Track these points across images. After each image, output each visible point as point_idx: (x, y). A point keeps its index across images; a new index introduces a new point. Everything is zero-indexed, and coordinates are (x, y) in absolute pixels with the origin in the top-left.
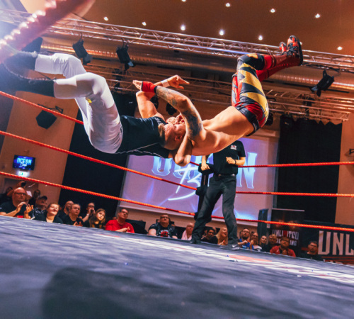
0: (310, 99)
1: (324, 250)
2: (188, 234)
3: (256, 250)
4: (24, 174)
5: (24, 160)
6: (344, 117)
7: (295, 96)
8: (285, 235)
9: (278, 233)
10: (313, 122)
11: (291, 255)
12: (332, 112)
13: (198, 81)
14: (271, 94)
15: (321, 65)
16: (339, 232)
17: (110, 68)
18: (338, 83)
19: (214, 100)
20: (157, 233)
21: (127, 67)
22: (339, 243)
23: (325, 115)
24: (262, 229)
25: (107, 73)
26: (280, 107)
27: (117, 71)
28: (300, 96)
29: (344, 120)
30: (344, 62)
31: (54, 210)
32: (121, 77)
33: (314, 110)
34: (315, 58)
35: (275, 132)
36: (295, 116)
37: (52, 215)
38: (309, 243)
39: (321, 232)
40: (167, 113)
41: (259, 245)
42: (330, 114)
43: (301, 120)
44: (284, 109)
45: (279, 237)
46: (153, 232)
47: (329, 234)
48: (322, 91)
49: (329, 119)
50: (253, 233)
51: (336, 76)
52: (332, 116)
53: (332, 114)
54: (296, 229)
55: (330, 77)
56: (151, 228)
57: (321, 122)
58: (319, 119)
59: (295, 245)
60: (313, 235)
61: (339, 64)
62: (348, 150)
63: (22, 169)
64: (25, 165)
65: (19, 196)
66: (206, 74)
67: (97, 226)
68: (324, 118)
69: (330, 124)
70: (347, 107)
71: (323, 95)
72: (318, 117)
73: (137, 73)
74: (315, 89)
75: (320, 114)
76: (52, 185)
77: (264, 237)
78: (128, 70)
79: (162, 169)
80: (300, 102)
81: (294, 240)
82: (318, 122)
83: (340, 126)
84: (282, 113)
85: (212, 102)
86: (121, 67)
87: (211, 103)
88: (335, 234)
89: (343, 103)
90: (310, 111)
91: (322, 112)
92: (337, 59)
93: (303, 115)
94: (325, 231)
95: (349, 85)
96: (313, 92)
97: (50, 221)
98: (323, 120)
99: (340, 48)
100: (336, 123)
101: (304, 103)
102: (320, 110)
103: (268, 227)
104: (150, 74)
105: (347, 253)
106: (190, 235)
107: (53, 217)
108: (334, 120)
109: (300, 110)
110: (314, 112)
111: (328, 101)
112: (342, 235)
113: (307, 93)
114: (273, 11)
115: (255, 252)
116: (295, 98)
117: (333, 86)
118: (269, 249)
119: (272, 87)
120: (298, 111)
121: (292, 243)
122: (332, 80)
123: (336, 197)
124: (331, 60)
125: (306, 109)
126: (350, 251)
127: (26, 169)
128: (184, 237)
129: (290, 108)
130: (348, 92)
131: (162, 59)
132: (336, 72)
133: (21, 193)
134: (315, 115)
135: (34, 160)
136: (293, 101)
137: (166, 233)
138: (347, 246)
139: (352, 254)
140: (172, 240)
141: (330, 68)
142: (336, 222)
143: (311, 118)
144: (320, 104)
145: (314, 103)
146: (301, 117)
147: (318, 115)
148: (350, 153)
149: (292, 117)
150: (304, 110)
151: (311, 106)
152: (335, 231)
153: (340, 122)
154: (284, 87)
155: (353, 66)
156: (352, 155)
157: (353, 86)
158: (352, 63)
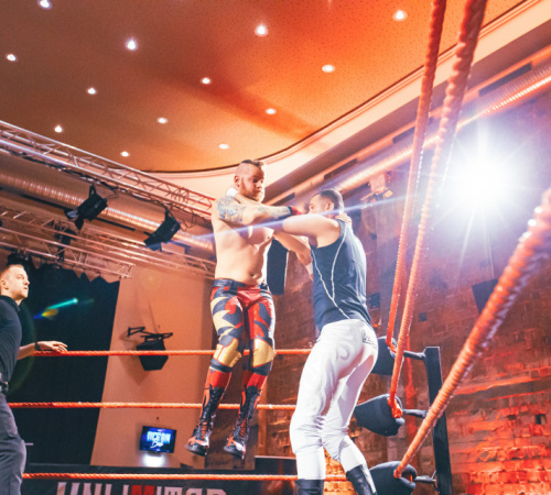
0: (69, 231)
6: (121, 272)
7: (40, 222)
10: (71, 274)
12: (107, 260)
15: (88, 175)
16: (94, 482)
18: (113, 210)
23: (92, 264)
26: (10, 238)
28: (53, 222)
29: (123, 275)
30: (125, 177)
33: (74, 251)
34: (78, 161)
36: (38, 260)
39: (62, 485)
42: (100, 262)
43: (48, 266)
44: (17, 244)
47: (75, 488)
48: (85, 220)
49: (98, 272)
51: (111, 198)
52: (103, 267)
53: (105, 263)
55: (100, 198)
57: (84, 275)
58: (82, 270)
60: (46, 492)
61: (117, 179)
62: (126, 329)
68: (90, 269)
69: (100, 280)
70: (131, 255)
71: (89, 227)
72: (80, 266)
74: (73, 215)
75: (83, 262)
80: (50, 233)
82: (79, 276)
83: (116, 285)
84: (12, 249)
88: (87, 486)
89: (124, 247)
90: (67, 253)
91: (88, 258)
92: (117, 171)
93: (53, 260)
94: (70, 482)
95: (135, 217)
96: (69, 218)
98: (87, 272)
99: (125, 154)
100: (110, 279)
101: (57, 237)
102: (85, 254)
108: (107, 273)
109: (47, 248)
110: (74, 255)
111: (100, 241)
112: (98, 487)
113: (64, 219)
114: (11, 58)
116: (41, 227)
117: (106, 216)
120: (44, 250)
122: (104, 205)
124: (106, 171)
125: (62, 248)
129: (30, 243)
130: (133, 230)
132: (111, 192)
134: (74, 262)
136: (38, 231)
141: (103, 183)
142: (93, 463)
143: (67, 267)
144: (84, 242)
145: (75, 239)
146: (49, 262)
147: (79, 263)
148: (129, 334)
149: (30, 259)
150: (56, 249)
151: (68, 243)
152: (87, 480)
153: (116, 279)
154: (20, 201)
155: (139, 187)
156: (132, 337)
157: (141, 219)
158: (139, 182)
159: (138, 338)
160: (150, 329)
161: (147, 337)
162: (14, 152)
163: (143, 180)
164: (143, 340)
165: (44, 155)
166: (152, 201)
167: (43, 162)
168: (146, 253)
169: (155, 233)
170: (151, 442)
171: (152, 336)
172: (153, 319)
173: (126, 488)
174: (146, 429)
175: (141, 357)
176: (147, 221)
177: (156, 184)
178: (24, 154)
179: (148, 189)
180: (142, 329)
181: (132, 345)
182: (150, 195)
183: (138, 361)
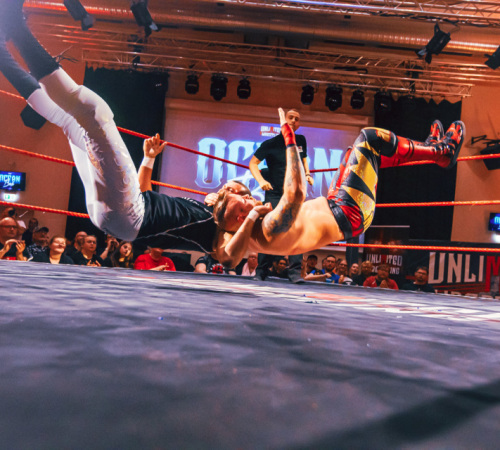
0: (417, 67)
1: (436, 277)
2: (251, 268)
3: (345, 283)
4: (11, 198)
5: (9, 176)
6: (463, 93)
7: (395, 65)
8: (383, 261)
9: (374, 259)
10: (421, 101)
11: (392, 287)
12: (448, 85)
13: (254, 48)
14: (360, 62)
15: (432, 17)
16: (456, 253)
17: (123, 34)
18: (456, 43)
19: (278, 75)
20: (207, 269)
21: (149, 31)
22: (455, 267)
23: (438, 90)
24: (352, 255)
25: (120, 42)
26: (373, 81)
27: (134, 38)
28: (403, 64)
29: (464, 96)
30: (464, 10)
31: (60, 247)
32: (141, 47)
33: (422, 83)
34: (423, 6)
35: (367, 119)
36: (396, 94)
37: (58, 253)
38: (415, 270)
39: (432, 254)
40: (212, 98)
41: (348, 276)
42: (444, 88)
43: (403, 98)
44: (380, 85)
45: (375, 264)
46: (202, 268)
47: (442, 256)
48: (433, 55)
49: (444, 96)
50: (340, 260)
51: (454, 31)
52: (447, 91)
53: (448, 88)
54: (398, 252)
55: (444, 34)
56: (198, 262)
57: (432, 100)
58: (429, 97)
59: (398, 273)
60: (422, 259)
61: (457, 14)
62: (469, 139)
63: (7, 190)
64: (12, 184)
65: (8, 230)
66: (266, 38)
67: (122, 265)
68: (437, 95)
69: (445, 103)
70: (470, 77)
71: (436, 61)
72: (428, 94)
73: (164, 39)
74: (423, 53)
75: (430, 89)
76: (53, 212)
77: (355, 265)
78: (151, 36)
79: (210, 179)
80: (402, 72)
81: (396, 266)
82: (428, 101)
83: (459, 104)
84: (376, 89)
85: (276, 78)
86: (139, 32)
87: (274, 80)
88: (451, 255)
89: (463, 72)
90: (417, 85)
91: (434, 87)
92: (455, 6)
93: (407, 92)
94: (438, 253)
95: (471, 44)
96: (420, 57)
97: (55, 262)
98: (434, 98)
100: (453, 101)
101: (408, 74)
102: (431, 84)
103: (361, 251)
104: (184, 41)
105: (467, 280)
106: (253, 268)
107: (59, 256)
108: (451, 96)
109: (402, 84)
110: (423, 86)
111: (443, 70)
112: (460, 256)
113: (412, 58)
115: (343, 286)
116: (395, 68)
117: (449, 46)
118: (362, 281)
119: (361, 52)
120: (399, 85)
121: (394, 271)
122: (447, 38)
123: (452, 207)
124: (447, 9)
125: (411, 82)
126: (470, 277)
127: (14, 189)
128: (246, 272)
130: (470, 55)
131: (201, 16)
132: (454, 26)
133: (10, 227)
134: (424, 90)
135: (23, 176)
136: (393, 72)
137: (219, 268)
138: (467, 271)
139: (473, 279)
140: (228, 277)
141: (445, 20)
142: (452, 240)
143: (418, 96)
144: (430, 74)
145: (422, 73)
146: (404, 95)
147: (428, 91)
148: (473, 142)
149: (391, 95)
150: (408, 84)
151: (417, 77)
152: (451, 251)
153: (458, 99)
154: (379, 52)
155: (479, 15)
156: (475, 145)
157: (477, 45)
158: (477, 11)
159: (482, 145)
160: (491, 137)
161: (488, 144)
162: (373, 13)
163: (481, 8)
164: (485, 146)
165: (395, 9)
166: (491, 25)
167: (396, 15)
168: (483, 73)
169: (494, 53)
170: (498, 225)
171: (493, 141)
172: (493, 128)
173: (482, 258)
174: (493, 215)
175: (485, 160)
176: (482, 45)
177: (494, 9)
178: (381, 11)
179: (486, 15)
180: (484, 137)
181: (475, 151)
182: (488, 20)
183: (483, 163)
